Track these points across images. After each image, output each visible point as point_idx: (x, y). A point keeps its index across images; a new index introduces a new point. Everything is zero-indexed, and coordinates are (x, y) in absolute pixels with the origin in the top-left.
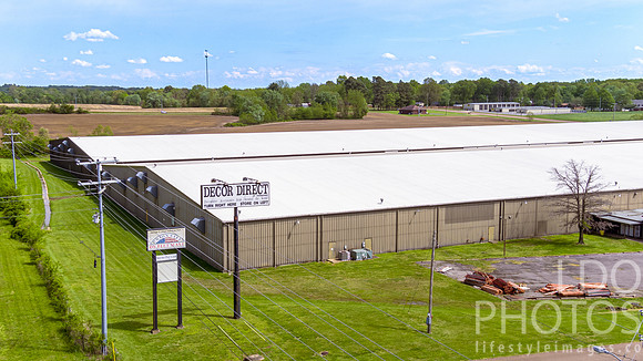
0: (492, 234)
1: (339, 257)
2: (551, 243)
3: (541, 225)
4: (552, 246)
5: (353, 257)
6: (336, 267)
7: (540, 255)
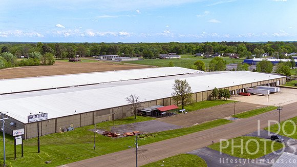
0: (110, 118)
1: (63, 131)
2: (127, 119)
3: (124, 114)
4: (127, 121)
5: (68, 130)
6: (63, 134)
7: (124, 124)
